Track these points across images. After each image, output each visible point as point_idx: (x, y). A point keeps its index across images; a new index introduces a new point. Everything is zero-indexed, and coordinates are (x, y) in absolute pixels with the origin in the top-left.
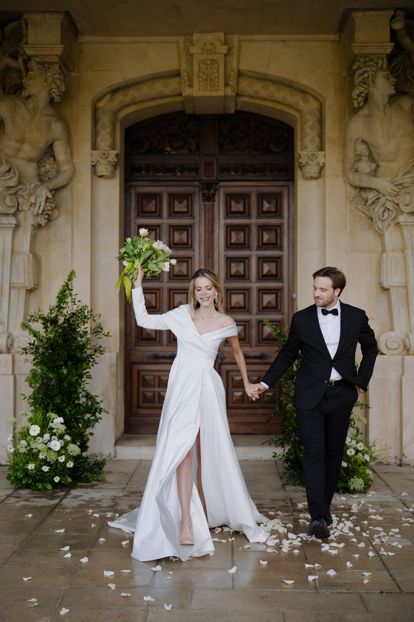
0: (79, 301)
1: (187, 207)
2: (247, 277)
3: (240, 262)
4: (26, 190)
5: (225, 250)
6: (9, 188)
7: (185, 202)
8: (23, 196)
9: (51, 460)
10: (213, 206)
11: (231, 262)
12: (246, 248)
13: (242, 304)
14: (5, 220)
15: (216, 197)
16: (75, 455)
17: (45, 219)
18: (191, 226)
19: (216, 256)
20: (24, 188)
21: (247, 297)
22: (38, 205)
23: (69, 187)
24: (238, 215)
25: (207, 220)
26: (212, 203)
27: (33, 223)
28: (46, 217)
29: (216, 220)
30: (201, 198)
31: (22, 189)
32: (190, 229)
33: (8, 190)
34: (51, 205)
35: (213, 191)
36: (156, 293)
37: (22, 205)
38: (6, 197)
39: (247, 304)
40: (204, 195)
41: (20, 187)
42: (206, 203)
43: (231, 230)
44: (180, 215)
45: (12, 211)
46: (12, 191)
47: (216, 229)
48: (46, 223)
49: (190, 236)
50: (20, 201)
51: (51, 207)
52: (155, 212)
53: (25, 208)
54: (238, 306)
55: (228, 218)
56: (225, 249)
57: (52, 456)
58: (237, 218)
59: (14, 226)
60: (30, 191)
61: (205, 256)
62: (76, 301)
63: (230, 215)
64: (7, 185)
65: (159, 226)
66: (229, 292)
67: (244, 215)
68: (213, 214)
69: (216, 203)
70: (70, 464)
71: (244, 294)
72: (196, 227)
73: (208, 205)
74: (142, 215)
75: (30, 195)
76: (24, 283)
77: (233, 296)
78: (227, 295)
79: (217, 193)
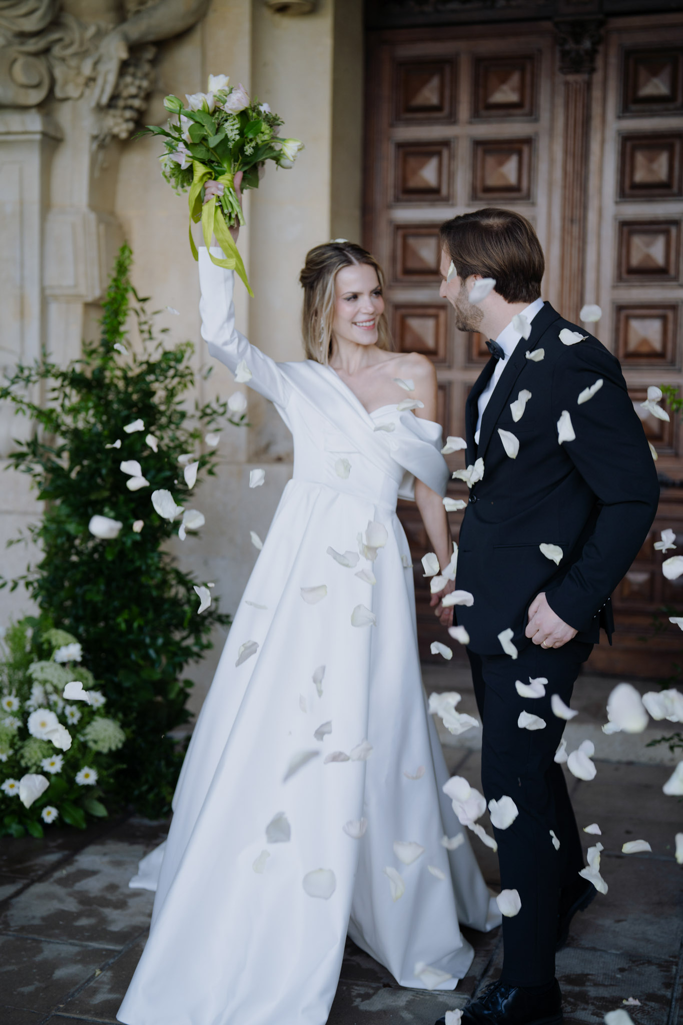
0: (164, 331)
1: (522, 90)
2: (672, 271)
3: (657, 232)
4: (71, 44)
5: (617, 203)
6: (23, 36)
7: (515, 78)
8: (63, 60)
9: (29, 764)
10: (589, 85)
11: (631, 233)
12: (673, 195)
13: (657, 345)
14: (15, 122)
15: (599, 62)
16: (105, 750)
17: (127, 120)
18: (528, 141)
19: (592, 217)
20: (67, 40)
21: (670, 326)
22: (100, 81)
23: (196, 37)
24: (655, 107)
25: (571, 122)
26: (585, 77)
27: (95, 132)
28: (128, 114)
29: (596, 123)
30: (558, 64)
31: (60, 40)
32: (526, 150)
33: (22, 43)
34: (137, 82)
35: (587, 44)
36: (436, 317)
37: (66, 83)
38: (14, 61)
39: (670, 346)
40: (565, 54)
41: (55, 36)
42: (571, 78)
43: (634, 149)
44: (501, 112)
45: (35, 97)
46: (33, 45)
47: (595, 147)
48: (132, 133)
49: (527, 169)
50: (58, 72)
51: (140, 88)
52: (438, 108)
53: (72, 91)
54: (645, 349)
55: (628, 114)
56: (618, 200)
57: (36, 752)
58: (652, 114)
59: (38, 137)
60: (82, 44)
61: (563, 219)
62: (156, 331)
63: (634, 107)
64: (16, 28)
65: (446, 143)
66: (624, 313)
67: (671, 106)
68: (587, 107)
69: (598, 77)
70: (87, 776)
71: (664, 318)
72: (542, 145)
73: (576, 82)
74: (409, 116)
75: (82, 54)
76: (76, 286)
77: (635, 324)
78: (618, 321)
79: (601, 48)
